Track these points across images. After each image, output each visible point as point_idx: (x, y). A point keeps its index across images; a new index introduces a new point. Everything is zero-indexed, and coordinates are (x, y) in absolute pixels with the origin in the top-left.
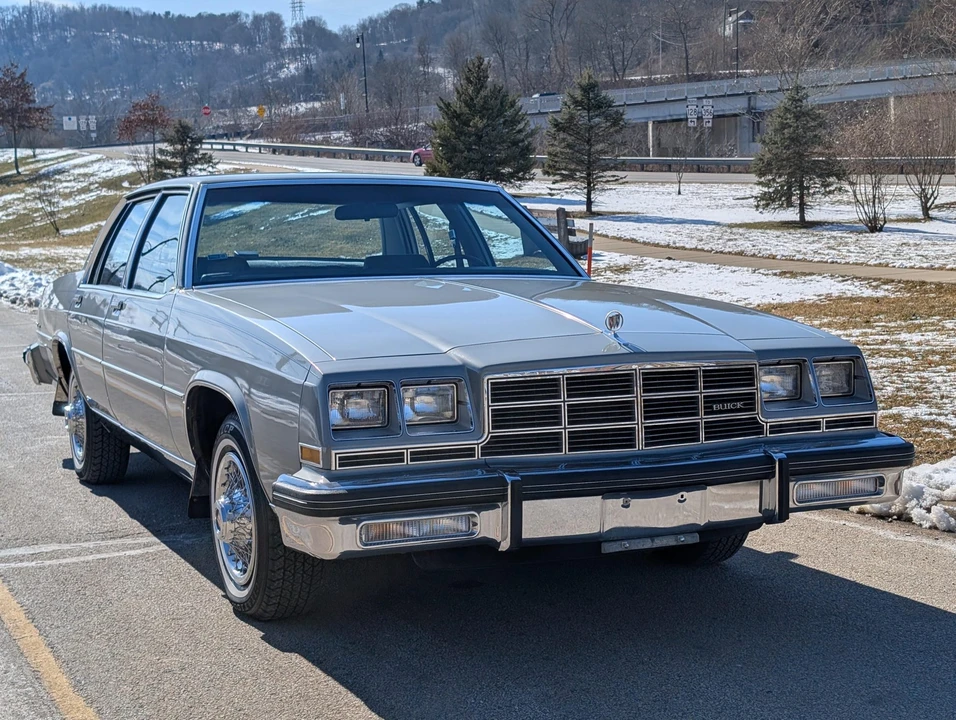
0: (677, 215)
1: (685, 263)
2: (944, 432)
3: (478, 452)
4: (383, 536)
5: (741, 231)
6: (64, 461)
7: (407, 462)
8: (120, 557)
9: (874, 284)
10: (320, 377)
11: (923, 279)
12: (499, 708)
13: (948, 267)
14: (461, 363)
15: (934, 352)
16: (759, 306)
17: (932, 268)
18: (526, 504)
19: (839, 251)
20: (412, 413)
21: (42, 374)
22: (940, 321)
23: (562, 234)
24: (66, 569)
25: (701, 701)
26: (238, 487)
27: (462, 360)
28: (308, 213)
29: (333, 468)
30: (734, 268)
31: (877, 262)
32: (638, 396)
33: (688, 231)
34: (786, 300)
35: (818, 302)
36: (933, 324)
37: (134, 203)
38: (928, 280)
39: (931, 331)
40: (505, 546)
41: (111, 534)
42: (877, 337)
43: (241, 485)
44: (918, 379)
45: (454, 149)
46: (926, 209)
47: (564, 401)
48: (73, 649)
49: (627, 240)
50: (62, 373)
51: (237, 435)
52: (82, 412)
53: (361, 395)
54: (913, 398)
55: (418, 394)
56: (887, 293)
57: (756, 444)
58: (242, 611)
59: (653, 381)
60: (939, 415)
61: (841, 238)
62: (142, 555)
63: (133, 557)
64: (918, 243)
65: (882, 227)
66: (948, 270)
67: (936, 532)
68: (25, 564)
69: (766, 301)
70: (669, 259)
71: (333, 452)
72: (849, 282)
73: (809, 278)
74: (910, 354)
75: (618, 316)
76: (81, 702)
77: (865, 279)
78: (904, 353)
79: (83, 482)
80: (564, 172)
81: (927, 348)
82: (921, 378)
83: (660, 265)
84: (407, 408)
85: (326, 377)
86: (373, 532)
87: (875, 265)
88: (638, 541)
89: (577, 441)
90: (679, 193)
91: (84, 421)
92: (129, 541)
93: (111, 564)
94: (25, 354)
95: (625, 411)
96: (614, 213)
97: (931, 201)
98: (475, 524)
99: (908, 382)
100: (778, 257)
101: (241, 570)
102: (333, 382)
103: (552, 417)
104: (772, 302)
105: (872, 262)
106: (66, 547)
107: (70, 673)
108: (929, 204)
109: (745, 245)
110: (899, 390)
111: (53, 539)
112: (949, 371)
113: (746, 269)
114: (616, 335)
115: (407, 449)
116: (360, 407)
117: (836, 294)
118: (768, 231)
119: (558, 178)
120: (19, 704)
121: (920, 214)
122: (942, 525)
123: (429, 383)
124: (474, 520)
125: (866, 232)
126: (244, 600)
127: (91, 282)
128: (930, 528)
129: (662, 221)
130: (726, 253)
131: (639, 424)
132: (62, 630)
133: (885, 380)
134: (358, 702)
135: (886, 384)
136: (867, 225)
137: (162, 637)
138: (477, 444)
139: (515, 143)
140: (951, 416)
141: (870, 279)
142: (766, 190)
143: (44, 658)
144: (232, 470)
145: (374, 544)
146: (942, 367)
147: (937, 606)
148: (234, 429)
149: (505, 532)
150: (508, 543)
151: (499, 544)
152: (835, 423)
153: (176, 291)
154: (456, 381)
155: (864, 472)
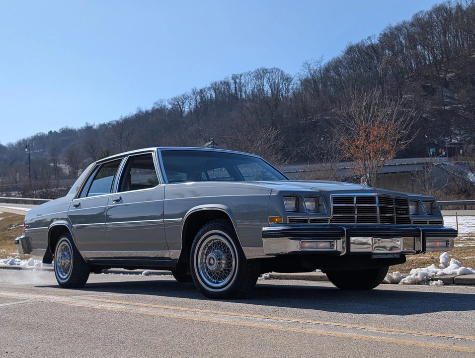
3: (329, 221)
7: (309, 223)
14: (319, 191)
18: (351, 238)
29: (287, 223)
32: (377, 205)
40: (343, 253)
47: (355, 205)
53: (290, 200)
55: (307, 201)
57: (408, 227)
59: (381, 200)
71: (287, 217)
85: (280, 191)
86: (303, 245)
88: (382, 255)
95: (373, 210)
102: (283, 193)
103: (351, 210)
115: (309, 218)
123: (310, 197)
124: (333, 243)
127: (79, 198)
131: (378, 215)
138: (329, 218)
145: (303, 249)
148: (216, 225)
149: (343, 248)
150: (345, 252)
151: (341, 253)
152: (431, 222)
153: (164, 185)
154: (318, 197)
155: (443, 238)
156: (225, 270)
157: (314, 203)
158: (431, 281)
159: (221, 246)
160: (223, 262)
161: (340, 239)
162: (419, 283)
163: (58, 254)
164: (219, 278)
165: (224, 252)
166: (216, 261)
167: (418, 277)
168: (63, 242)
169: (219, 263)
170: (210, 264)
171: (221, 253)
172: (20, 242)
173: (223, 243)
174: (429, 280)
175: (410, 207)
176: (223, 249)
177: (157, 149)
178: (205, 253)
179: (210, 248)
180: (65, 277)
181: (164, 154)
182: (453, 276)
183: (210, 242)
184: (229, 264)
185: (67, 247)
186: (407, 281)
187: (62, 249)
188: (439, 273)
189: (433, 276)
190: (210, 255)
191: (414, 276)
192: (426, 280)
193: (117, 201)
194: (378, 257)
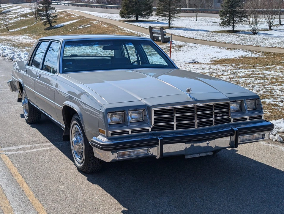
0: (196, 28)
1: (199, 45)
2: (278, 108)
3: (150, 130)
4: (124, 155)
5: (215, 33)
6: (21, 115)
7: (130, 134)
8: (42, 150)
9: (255, 53)
10: (105, 109)
11: (269, 51)
12: (157, 204)
13: (277, 47)
14: (145, 104)
15: (274, 78)
16: (221, 59)
17: (272, 47)
18: (164, 146)
19: (244, 41)
20: (131, 119)
21: (14, 89)
22: (275, 66)
23: (162, 35)
24: (27, 155)
25: (214, 202)
26: (79, 135)
27: (145, 103)
28: (84, 26)
29: (109, 136)
30: (214, 47)
31: (256, 45)
32: (196, 113)
33: (199, 34)
34: (229, 57)
35: (239, 58)
36: (273, 68)
37: (41, 42)
38: (271, 52)
39: (273, 70)
40: (158, 157)
41: (38, 142)
42: (257, 72)
43: (79, 134)
44: (270, 89)
45: (128, 7)
46: (270, 27)
47: (175, 115)
48: (33, 183)
49: (181, 36)
50: (20, 90)
51: (78, 121)
52: (27, 102)
53: (116, 114)
54: (269, 95)
55: (132, 113)
56: (259, 56)
57: (229, 125)
58: (80, 170)
59: (200, 109)
60: (277, 102)
61: (245, 36)
62: (48, 150)
63: (46, 150)
64: (268, 38)
65: (257, 33)
66: (277, 48)
67: (277, 142)
68: (15, 153)
69: (223, 58)
70: (194, 43)
71: (109, 132)
72: (248, 52)
73: (236, 50)
74: (267, 79)
75: (190, 89)
76: (37, 202)
77: (252, 51)
78: (265, 78)
79: (28, 123)
80: (162, 15)
81: (272, 76)
82: (270, 88)
83: (191, 45)
84: (129, 117)
85: (107, 109)
86: (121, 154)
87: (255, 46)
88: (195, 155)
89: (178, 126)
90: (196, 20)
91: (28, 105)
92: (44, 144)
93: (40, 153)
94: (8, 83)
95: (192, 118)
96: (177, 27)
97: (272, 24)
98: (149, 151)
99: (267, 89)
100: (227, 43)
101: (80, 158)
102: (109, 111)
103: (171, 119)
104: (225, 58)
105: (255, 45)
106: (26, 146)
107: (33, 191)
108: (271, 25)
109: (216, 39)
110: (264, 92)
111: (22, 143)
112: (279, 85)
113: (217, 47)
114: (189, 95)
115: (130, 130)
116: (116, 118)
117: (244, 56)
118: (223, 34)
119: (160, 16)
120: (20, 202)
121: (268, 28)
122: (279, 140)
123: (136, 110)
124: (149, 150)
125: (252, 34)
126: (81, 167)
127: (29, 65)
128: (275, 141)
129: (192, 30)
130: (211, 41)
131: (196, 121)
132: (29, 176)
133: (260, 88)
134: (117, 202)
135: (261, 90)
136: (253, 32)
137: (58, 179)
138: (150, 128)
139: (147, 5)
140: (280, 102)
141: (254, 51)
142: (223, 21)
143: (25, 186)
144: (77, 130)
145: (121, 158)
146: (276, 84)
147: (278, 169)
148: (77, 118)
149: (157, 153)
151: (156, 156)
152: (251, 118)
153: (58, 74)
154: (144, 109)
155: (259, 133)
161: (155, 147)
168: (24, 92)
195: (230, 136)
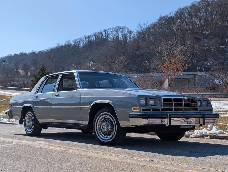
7: (151, 111)
18: (171, 119)
29: (142, 111)
32: (183, 103)
47: (173, 102)
53: (143, 100)
55: (151, 100)
57: (197, 113)
59: (185, 100)
71: (142, 108)
85: (138, 96)
95: (181, 105)
115: (151, 108)
116: (143, 102)
123: (152, 98)
124: (163, 121)
127: (38, 93)
131: (183, 107)
138: (161, 109)
145: (149, 123)
148: (106, 110)
149: (167, 123)
150: (168, 125)
151: (166, 125)
152: (207, 111)
153: (80, 89)
154: (156, 98)
155: (213, 118)
156: (110, 131)
157: (154, 101)
158: (204, 137)
159: (108, 120)
160: (109, 127)
161: (166, 119)
162: (199, 137)
163: (26, 119)
164: (107, 135)
165: (110, 123)
166: (106, 127)
167: (198, 134)
168: (29, 114)
169: (107, 128)
170: (103, 129)
171: (108, 123)
172: (7, 113)
173: (109, 119)
174: (204, 136)
175: (198, 103)
176: (109, 122)
177: (77, 71)
178: (100, 123)
179: (103, 121)
180: (30, 131)
181: (80, 74)
182: (215, 135)
183: (103, 118)
184: (112, 129)
185: (31, 116)
186: (193, 136)
187: (28, 117)
188: (208, 133)
189: (205, 134)
190: (103, 124)
191: (196, 134)
192: (202, 136)
193: (57, 96)
194: (183, 127)
195: (200, 117)
